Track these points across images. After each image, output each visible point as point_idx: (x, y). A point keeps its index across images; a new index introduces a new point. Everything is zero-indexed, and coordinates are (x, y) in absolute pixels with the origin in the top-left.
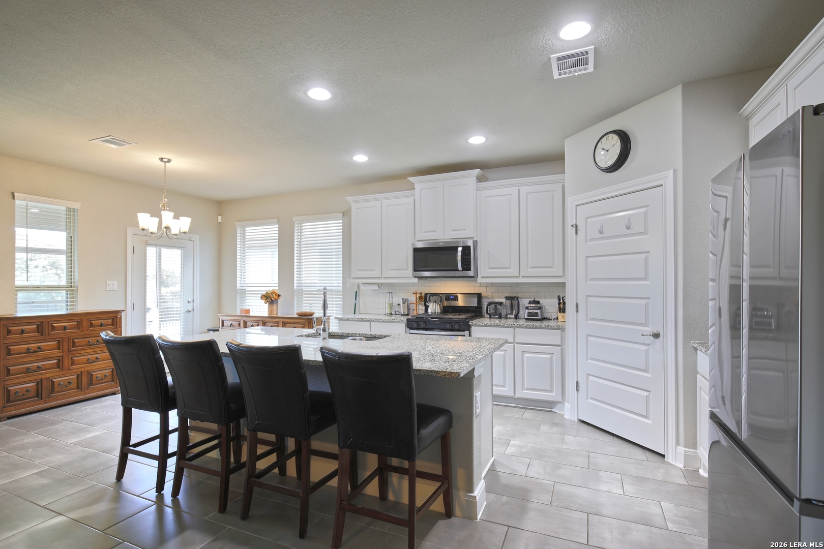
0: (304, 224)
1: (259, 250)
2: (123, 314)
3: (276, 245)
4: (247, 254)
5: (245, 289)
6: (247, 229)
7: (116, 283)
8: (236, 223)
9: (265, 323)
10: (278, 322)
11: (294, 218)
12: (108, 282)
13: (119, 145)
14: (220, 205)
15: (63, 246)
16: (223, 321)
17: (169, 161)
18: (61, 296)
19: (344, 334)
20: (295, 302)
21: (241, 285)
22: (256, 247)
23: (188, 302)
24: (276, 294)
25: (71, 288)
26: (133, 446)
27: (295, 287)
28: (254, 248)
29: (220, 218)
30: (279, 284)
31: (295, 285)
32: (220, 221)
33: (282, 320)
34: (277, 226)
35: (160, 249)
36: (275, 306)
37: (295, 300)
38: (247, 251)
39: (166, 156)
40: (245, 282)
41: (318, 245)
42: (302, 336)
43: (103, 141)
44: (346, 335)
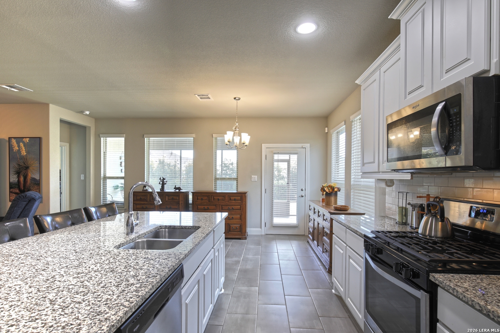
7: (256, 177)
8: (331, 131)
11: (351, 118)
12: (252, 176)
14: (327, 119)
17: (239, 99)
23: (302, 190)
27: (352, 182)
31: (352, 180)
32: (326, 131)
35: (290, 156)
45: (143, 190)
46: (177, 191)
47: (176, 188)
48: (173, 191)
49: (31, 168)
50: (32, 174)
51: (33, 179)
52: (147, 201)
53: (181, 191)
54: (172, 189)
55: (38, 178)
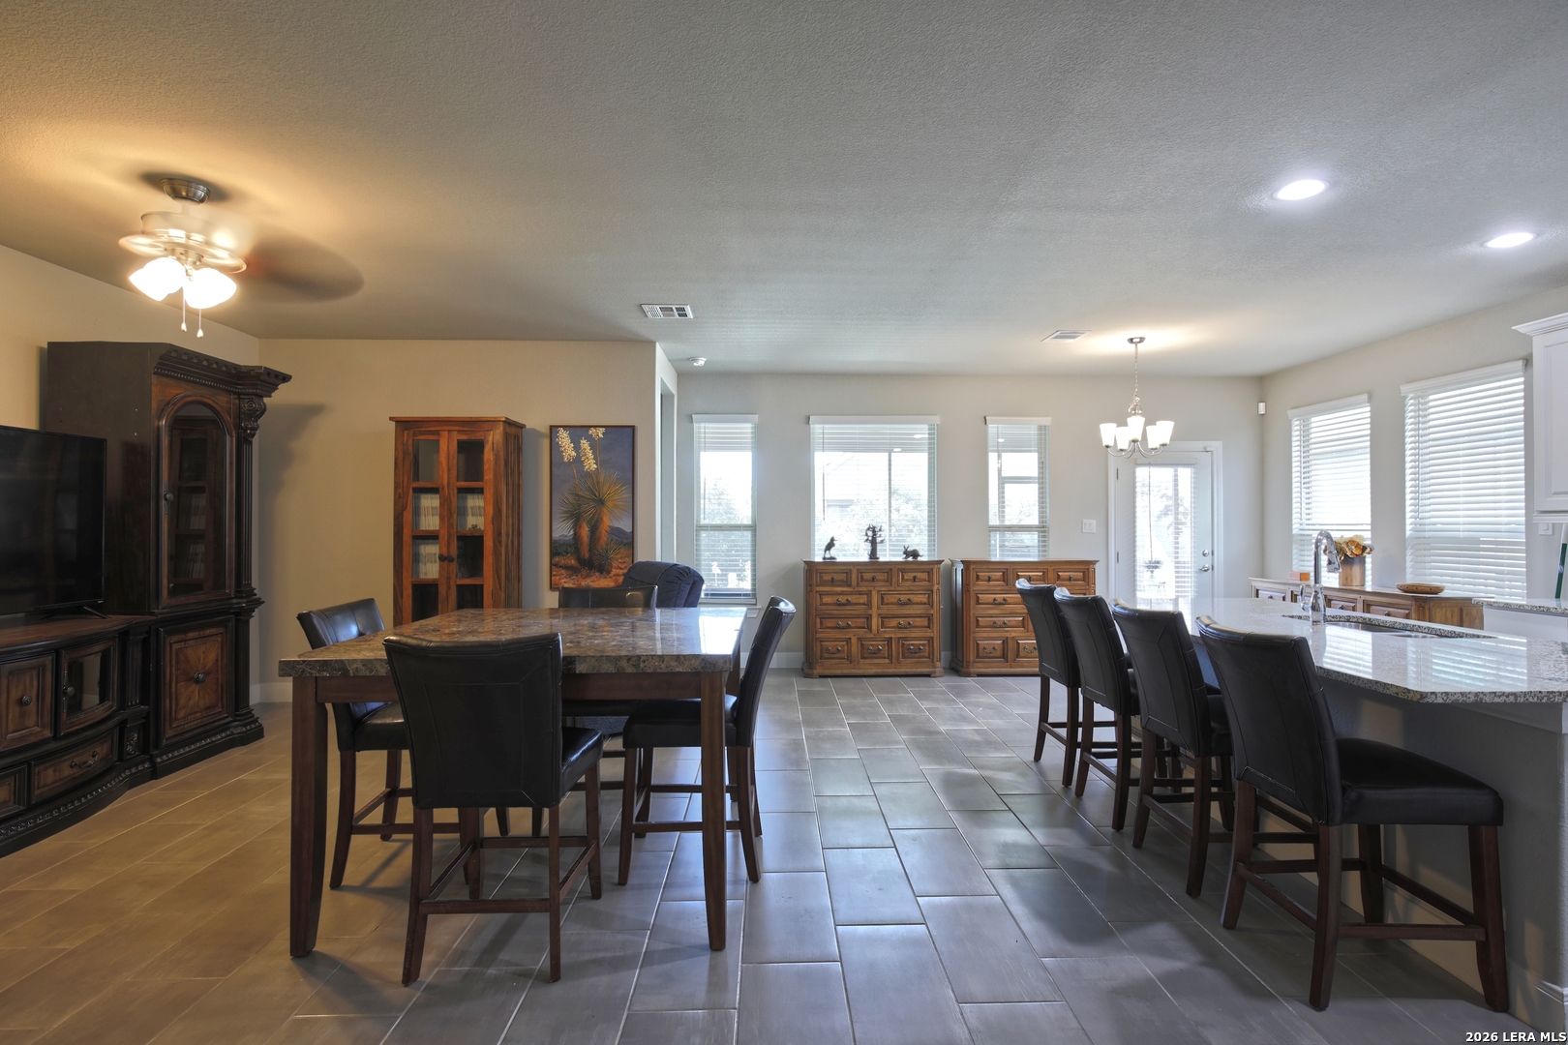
0: (1431, 397)
1: (1334, 460)
2: (1097, 566)
3: (1365, 447)
4: (1313, 467)
5: (1311, 535)
6: (1313, 419)
7: (1094, 522)
8: (1290, 413)
9: (1330, 600)
10: (1354, 601)
11: (1404, 389)
12: (1085, 521)
13: (1074, 337)
14: (1262, 383)
15: (1034, 472)
16: (1257, 590)
17: (1142, 340)
18: (1031, 539)
19: (1397, 625)
20: (1409, 564)
21: (1302, 527)
22: (1327, 453)
23: (1204, 555)
24: (1358, 545)
25: (1042, 529)
26: (1051, 724)
27: (1408, 533)
28: (1326, 456)
29: (1262, 406)
30: (1372, 524)
31: (1408, 527)
32: (1262, 411)
33: (1363, 597)
34: (1369, 409)
35: (1176, 471)
36: (1356, 569)
37: (1409, 558)
38: (1313, 462)
39: (1136, 333)
40: (1308, 522)
41: (1461, 439)
42: (1292, 617)
43: (1055, 338)
44: (1401, 626)
45: (824, 558)
46: (910, 559)
47: (907, 553)
48: (900, 558)
49: (609, 504)
50: (614, 520)
51: (618, 532)
52: (850, 586)
53: (919, 559)
54: (899, 555)
55: (627, 528)
